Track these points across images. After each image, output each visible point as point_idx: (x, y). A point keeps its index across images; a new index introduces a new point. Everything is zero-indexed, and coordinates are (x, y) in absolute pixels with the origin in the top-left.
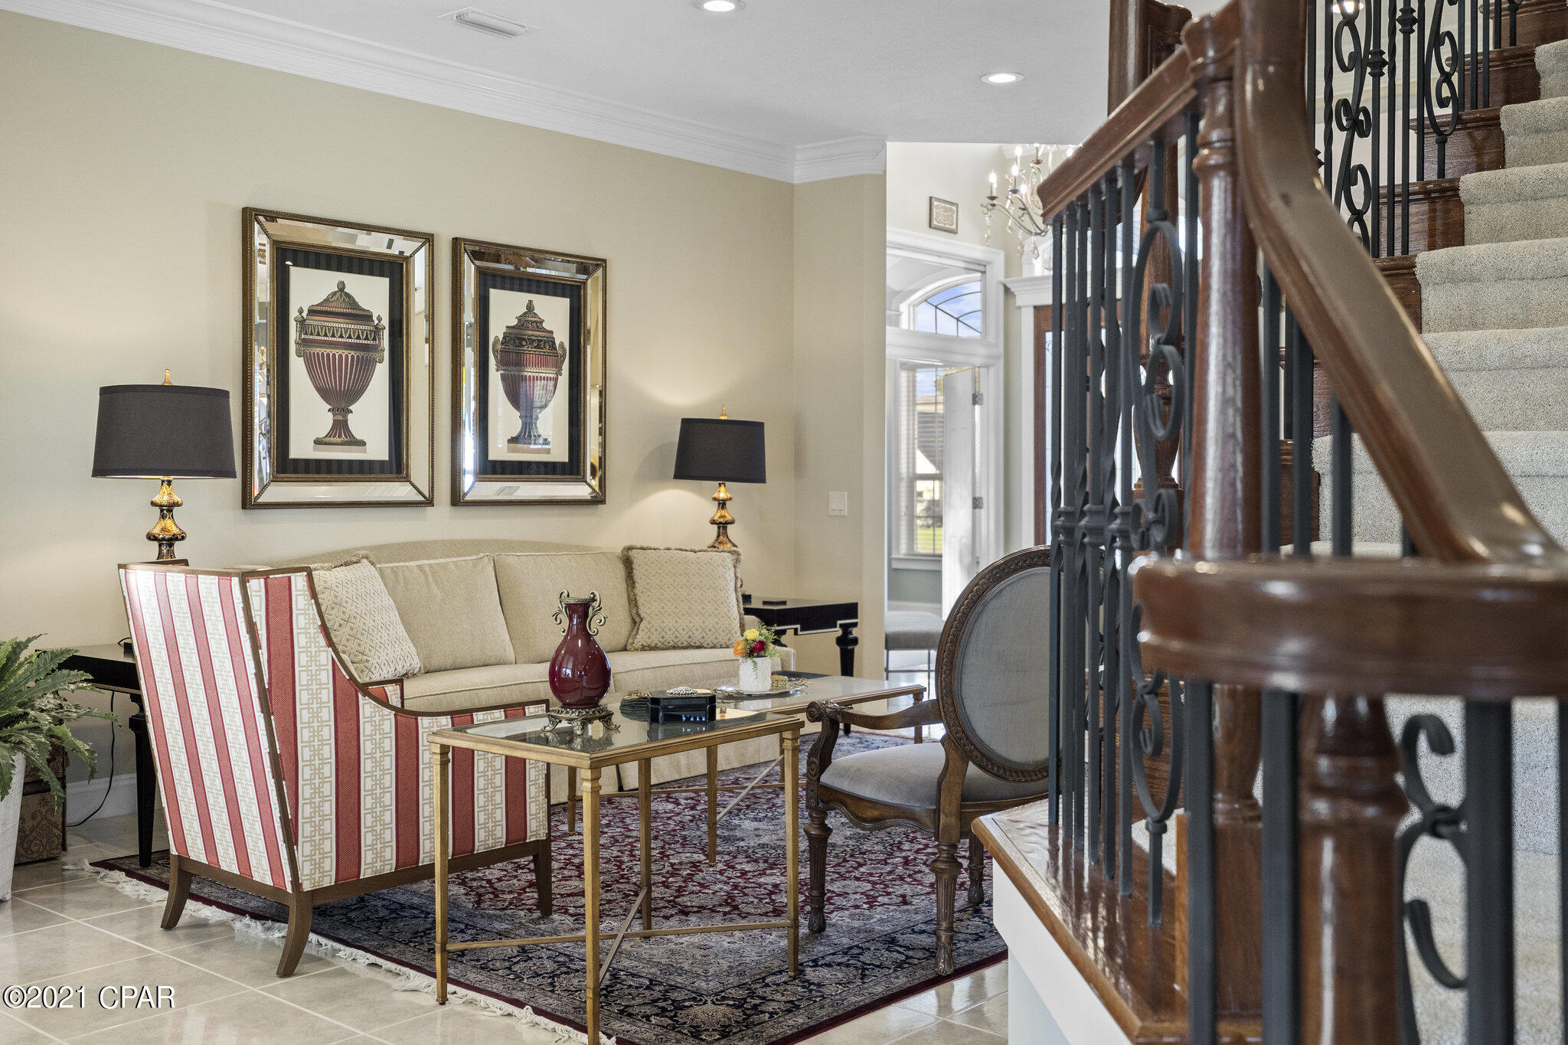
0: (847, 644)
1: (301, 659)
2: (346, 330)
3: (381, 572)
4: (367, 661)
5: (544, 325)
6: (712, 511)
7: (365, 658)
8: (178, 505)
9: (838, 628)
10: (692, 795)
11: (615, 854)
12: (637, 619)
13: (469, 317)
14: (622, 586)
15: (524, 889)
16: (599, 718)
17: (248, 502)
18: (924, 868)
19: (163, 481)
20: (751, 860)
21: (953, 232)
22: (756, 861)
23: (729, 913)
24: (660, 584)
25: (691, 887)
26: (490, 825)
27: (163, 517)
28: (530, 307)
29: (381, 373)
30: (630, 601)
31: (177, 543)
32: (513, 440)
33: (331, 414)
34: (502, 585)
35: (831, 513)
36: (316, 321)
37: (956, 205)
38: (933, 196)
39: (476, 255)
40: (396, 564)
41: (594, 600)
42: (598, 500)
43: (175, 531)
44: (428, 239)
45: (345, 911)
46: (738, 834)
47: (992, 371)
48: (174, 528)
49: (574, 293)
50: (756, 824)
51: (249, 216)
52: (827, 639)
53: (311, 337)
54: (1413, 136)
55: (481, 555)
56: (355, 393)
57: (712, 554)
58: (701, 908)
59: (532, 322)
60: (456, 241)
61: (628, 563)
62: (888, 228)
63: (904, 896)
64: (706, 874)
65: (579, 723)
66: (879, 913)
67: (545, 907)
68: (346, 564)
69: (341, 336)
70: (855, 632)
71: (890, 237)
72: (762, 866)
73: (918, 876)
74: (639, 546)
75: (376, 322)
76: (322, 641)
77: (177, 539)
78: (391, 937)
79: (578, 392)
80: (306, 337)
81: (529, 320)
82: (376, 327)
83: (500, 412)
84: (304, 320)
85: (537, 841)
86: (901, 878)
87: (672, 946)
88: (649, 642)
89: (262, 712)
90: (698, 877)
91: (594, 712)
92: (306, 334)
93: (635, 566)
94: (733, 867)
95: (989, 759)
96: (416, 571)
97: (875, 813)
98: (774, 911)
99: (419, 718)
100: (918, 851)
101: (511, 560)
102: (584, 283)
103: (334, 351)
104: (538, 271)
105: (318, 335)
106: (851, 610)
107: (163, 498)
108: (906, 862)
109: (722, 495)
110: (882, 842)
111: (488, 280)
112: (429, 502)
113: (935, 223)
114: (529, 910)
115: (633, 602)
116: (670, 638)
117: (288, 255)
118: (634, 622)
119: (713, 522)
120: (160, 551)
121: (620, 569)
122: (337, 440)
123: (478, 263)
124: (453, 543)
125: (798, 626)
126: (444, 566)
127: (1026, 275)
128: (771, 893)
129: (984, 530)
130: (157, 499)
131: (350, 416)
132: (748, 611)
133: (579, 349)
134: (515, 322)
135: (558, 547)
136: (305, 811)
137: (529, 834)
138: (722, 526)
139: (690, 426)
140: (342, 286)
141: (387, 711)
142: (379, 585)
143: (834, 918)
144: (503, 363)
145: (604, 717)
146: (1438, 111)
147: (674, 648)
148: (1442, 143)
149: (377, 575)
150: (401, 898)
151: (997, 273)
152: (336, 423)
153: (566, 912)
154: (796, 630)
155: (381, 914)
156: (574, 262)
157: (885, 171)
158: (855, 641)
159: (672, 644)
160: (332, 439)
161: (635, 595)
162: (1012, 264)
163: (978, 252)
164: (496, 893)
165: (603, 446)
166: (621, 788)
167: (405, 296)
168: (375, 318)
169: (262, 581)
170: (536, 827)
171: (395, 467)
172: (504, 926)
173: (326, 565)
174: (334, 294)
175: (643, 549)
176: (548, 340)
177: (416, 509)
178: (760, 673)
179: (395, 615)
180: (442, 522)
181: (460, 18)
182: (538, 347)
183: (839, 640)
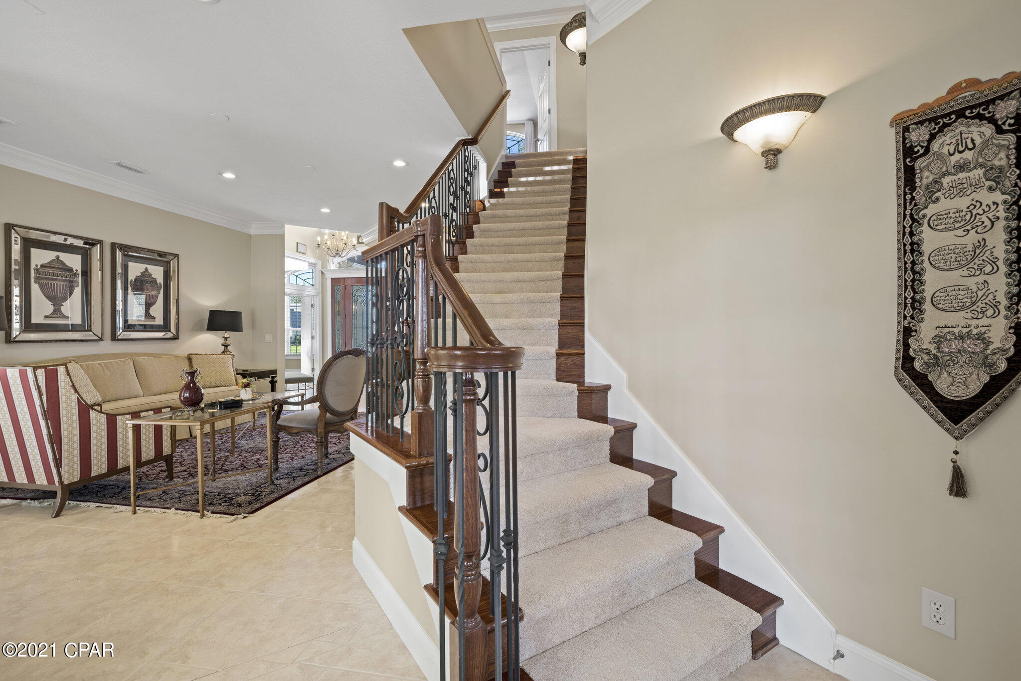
0: (273, 383)
1: (62, 398)
2: (60, 274)
3: (81, 365)
5: (153, 276)
6: (222, 341)
9: (270, 378)
10: (220, 435)
11: (194, 457)
13: (119, 270)
14: (188, 367)
15: (159, 473)
16: (200, 409)
17: (9, 340)
18: (307, 447)
20: (247, 452)
21: (305, 253)
22: (249, 452)
23: (243, 469)
24: (203, 366)
25: (226, 463)
26: (148, 451)
28: (147, 269)
29: (78, 291)
32: (139, 317)
33: (52, 306)
34: (136, 369)
35: (265, 341)
36: (45, 270)
37: (306, 245)
38: (299, 242)
39: (121, 249)
40: (88, 363)
42: (176, 338)
44: (100, 243)
45: (78, 491)
46: (240, 445)
47: (318, 297)
49: (165, 265)
50: (246, 442)
51: (9, 227)
52: (266, 382)
53: (42, 276)
54: (447, 244)
55: (127, 358)
56: (65, 298)
57: (223, 356)
58: (232, 469)
59: (148, 275)
60: (113, 245)
61: (190, 359)
62: (285, 251)
63: (303, 456)
64: (231, 458)
65: (192, 412)
66: (295, 462)
67: (171, 477)
68: (75, 362)
69: (58, 276)
70: (276, 378)
71: (285, 255)
72: (252, 454)
73: (306, 450)
74: (194, 353)
75: (75, 272)
76: (72, 391)
78: (104, 496)
79: (167, 300)
80: (40, 276)
81: (146, 274)
82: (75, 274)
84: (38, 269)
85: (167, 455)
86: (301, 451)
87: (224, 482)
90: (229, 460)
91: (197, 408)
93: (193, 360)
94: (241, 455)
95: (333, 411)
96: (97, 365)
97: (296, 431)
98: (259, 466)
99: (117, 416)
100: (305, 443)
101: (141, 360)
102: (169, 262)
103: (54, 282)
105: (46, 275)
106: (274, 371)
108: (301, 446)
109: (226, 336)
110: (292, 442)
111: (127, 258)
112: (101, 339)
113: (299, 250)
114: (163, 479)
116: (208, 384)
117: (30, 244)
119: (223, 345)
121: (187, 362)
122: (56, 316)
123: (123, 252)
124: (114, 354)
125: (256, 378)
126: (111, 363)
127: (328, 268)
128: (257, 461)
129: (315, 346)
131: (62, 307)
132: (238, 374)
133: (167, 285)
134: (140, 274)
135: (160, 355)
136: (64, 454)
137: (164, 453)
138: (226, 346)
139: (213, 313)
141: (102, 415)
142: (81, 371)
143: (281, 465)
144: (134, 288)
145: (201, 409)
146: (452, 239)
147: (209, 387)
148: (453, 247)
149: (80, 367)
150: (105, 483)
151: (319, 267)
152: (55, 310)
153: (179, 477)
155: (96, 490)
157: (284, 234)
158: (276, 382)
160: (53, 316)
162: (323, 265)
163: (313, 261)
164: (147, 476)
165: (178, 319)
166: (191, 436)
167: (89, 262)
168: (74, 270)
169: (43, 369)
170: (167, 449)
171: (85, 327)
172: (154, 486)
174: (54, 260)
175: (195, 354)
176: (154, 281)
177: (95, 342)
178: (248, 393)
179: (89, 382)
180: (107, 347)
181: (118, 164)
182: (150, 284)
183: (271, 382)
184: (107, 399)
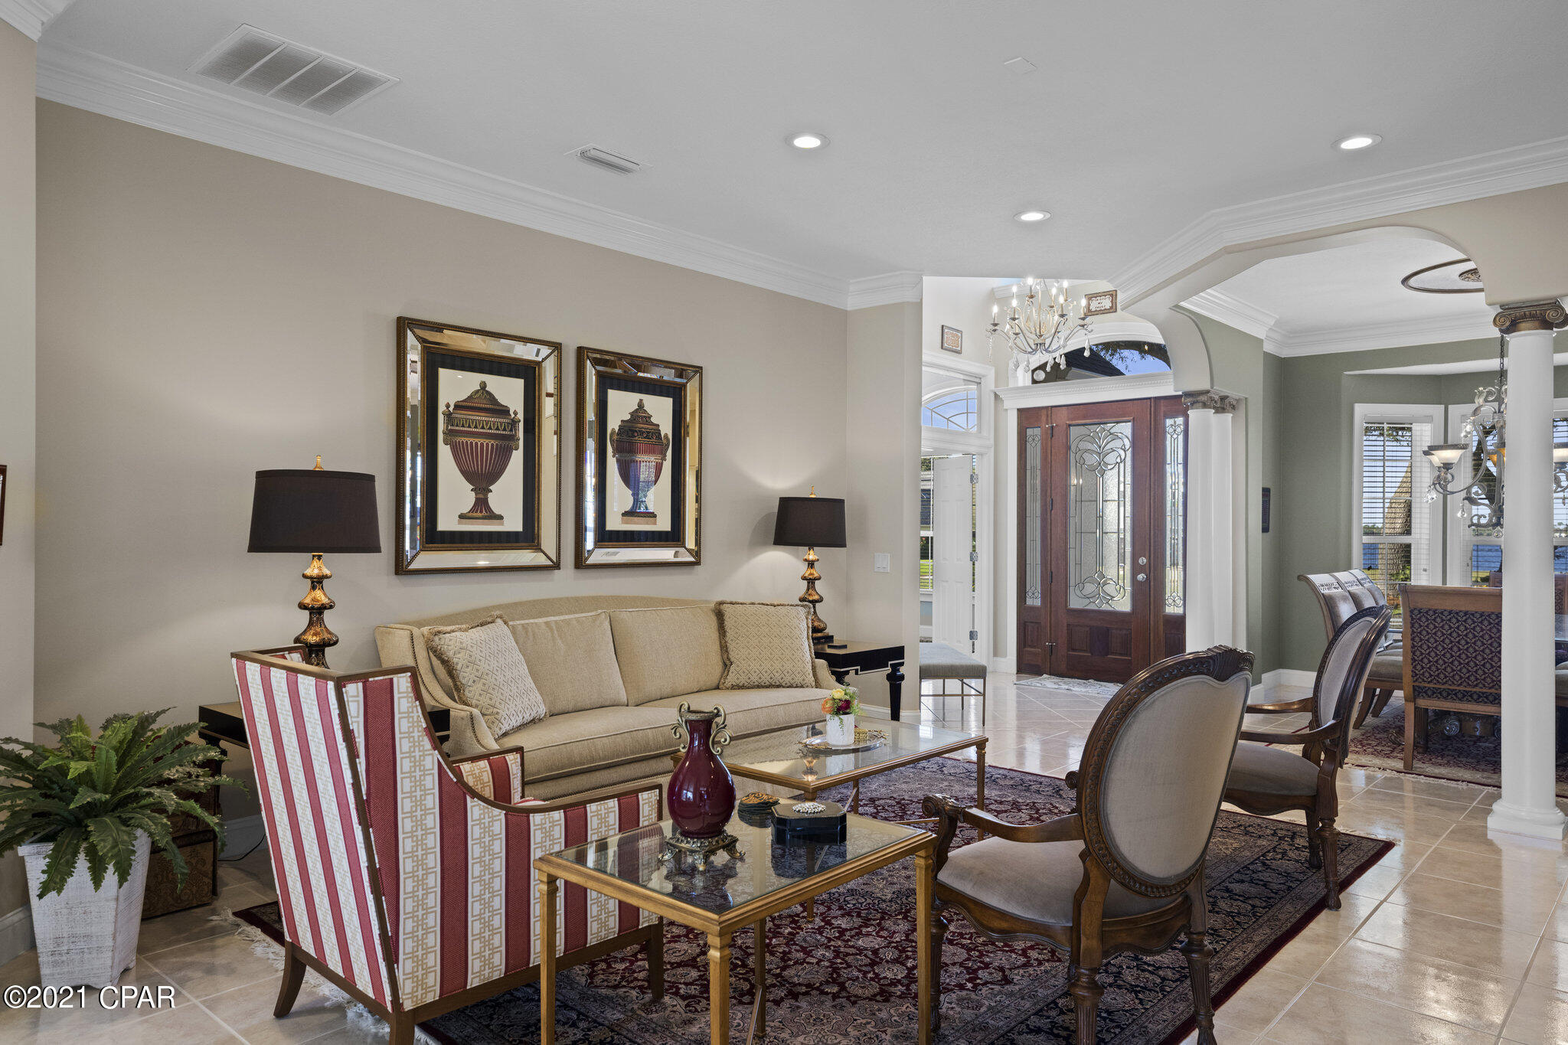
0: (895, 680)
2: (487, 422)
3: (513, 629)
4: (497, 713)
5: (652, 420)
7: (495, 710)
8: (327, 577)
9: (889, 668)
12: (728, 663)
13: (590, 415)
14: (715, 635)
15: (635, 956)
17: (401, 567)
19: (314, 556)
21: (959, 352)
23: (838, 995)
24: (747, 634)
25: (795, 953)
26: (603, 916)
27: (314, 588)
28: (641, 405)
29: (517, 458)
30: (722, 647)
31: (326, 612)
32: (626, 514)
33: (473, 493)
34: (616, 637)
35: (876, 571)
36: (461, 415)
37: (961, 332)
38: (945, 324)
39: (596, 362)
40: (527, 621)
41: (718, 715)
42: (695, 561)
43: (325, 600)
44: (557, 347)
47: (985, 457)
48: (323, 597)
49: (676, 393)
51: (403, 325)
53: (457, 428)
55: (600, 611)
56: (495, 475)
57: (790, 608)
58: (809, 987)
59: (643, 417)
60: (581, 351)
61: (720, 615)
65: (702, 856)
68: (482, 625)
69: (483, 428)
70: (903, 670)
72: (857, 921)
74: (728, 600)
75: (513, 416)
76: (427, 745)
77: (325, 608)
79: (679, 474)
80: (453, 428)
81: (640, 415)
82: (513, 420)
83: (616, 492)
84: (451, 414)
85: (650, 926)
88: (738, 682)
89: (360, 824)
91: (717, 842)
92: (452, 425)
93: (726, 618)
94: (830, 924)
95: (1132, 877)
96: (543, 627)
99: (531, 815)
101: (625, 615)
102: (684, 386)
103: (477, 440)
104: (645, 375)
105: (463, 426)
106: (898, 652)
107: (314, 570)
109: (812, 558)
111: (606, 383)
112: (556, 566)
113: (946, 345)
114: (641, 989)
115: (724, 648)
116: (755, 679)
117: (437, 359)
118: (725, 665)
120: (311, 618)
121: (713, 621)
122: (479, 514)
123: (599, 368)
124: (577, 599)
125: (859, 667)
126: (568, 622)
127: (1011, 385)
128: (873, 963)
130: (308, 572)
131: (490, 495)
132: (819, 655)
133: (680, 440)
134: (628, 417)
136: (406, 925)
139: (786, 503)
140: (483, 385)
141: (498, 811)
142: (511, 642)
144: (617, 450)
145: (728, 845)
147: (759, 687)
149: (509, 633)
151: (989, 384)
152: (478, 501)
153: (677, 992)
154: (857, 671)
156: (672, 368)
157: (921, 300)
158: (902, 677)
159: (756, 683)
160: (475, 514)
161: (726, 642)
162: (1001, 377)
163: (974, 368)
164: (608, 961)
165: (699, 510)
167: (537, 395)
168: (511, 412)
169: (360, 685)
170: (648, 914)
171: (528, 538)
172: (617, 1016)
173: (464, 626)
174: (477, 391)
175: (732, 603)
176: (656, 432)
177: (545, 572)
178: (845, 728)
179: (524, 669)
180: (566, 583)
181: (584, 155)
182: (647, 437)
183: (889, 677)
184: (560, 706)
